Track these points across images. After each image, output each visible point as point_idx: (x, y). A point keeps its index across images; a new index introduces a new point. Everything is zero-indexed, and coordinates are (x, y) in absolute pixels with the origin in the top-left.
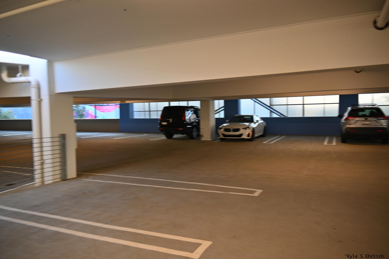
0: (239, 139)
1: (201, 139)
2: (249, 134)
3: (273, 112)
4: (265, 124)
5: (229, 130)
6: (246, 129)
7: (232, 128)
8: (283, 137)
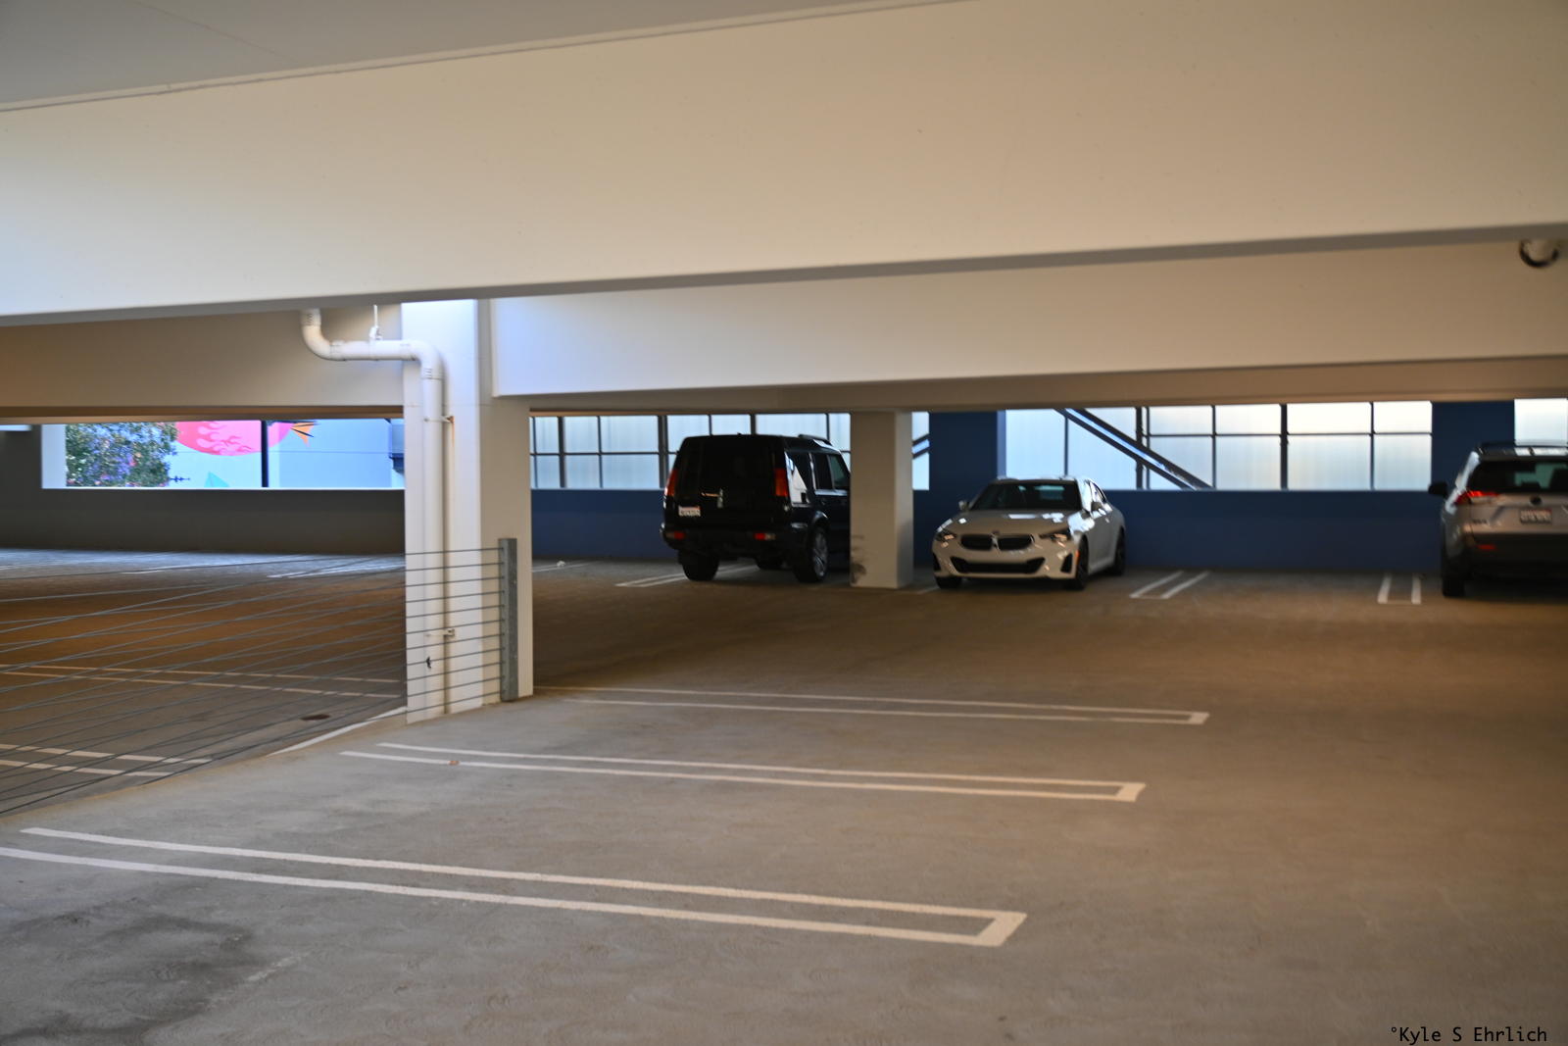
0: (1027, 582)
1: (854, 581)
2: (1068, 559)
3: (1150, 466)
4: (1119, 517)
5: (983, 543)
6: (1052, 537)
7: (996, 533)
8: (1201, 577)
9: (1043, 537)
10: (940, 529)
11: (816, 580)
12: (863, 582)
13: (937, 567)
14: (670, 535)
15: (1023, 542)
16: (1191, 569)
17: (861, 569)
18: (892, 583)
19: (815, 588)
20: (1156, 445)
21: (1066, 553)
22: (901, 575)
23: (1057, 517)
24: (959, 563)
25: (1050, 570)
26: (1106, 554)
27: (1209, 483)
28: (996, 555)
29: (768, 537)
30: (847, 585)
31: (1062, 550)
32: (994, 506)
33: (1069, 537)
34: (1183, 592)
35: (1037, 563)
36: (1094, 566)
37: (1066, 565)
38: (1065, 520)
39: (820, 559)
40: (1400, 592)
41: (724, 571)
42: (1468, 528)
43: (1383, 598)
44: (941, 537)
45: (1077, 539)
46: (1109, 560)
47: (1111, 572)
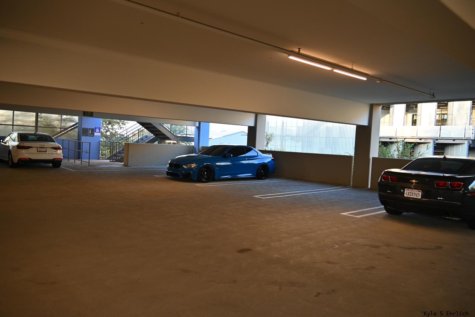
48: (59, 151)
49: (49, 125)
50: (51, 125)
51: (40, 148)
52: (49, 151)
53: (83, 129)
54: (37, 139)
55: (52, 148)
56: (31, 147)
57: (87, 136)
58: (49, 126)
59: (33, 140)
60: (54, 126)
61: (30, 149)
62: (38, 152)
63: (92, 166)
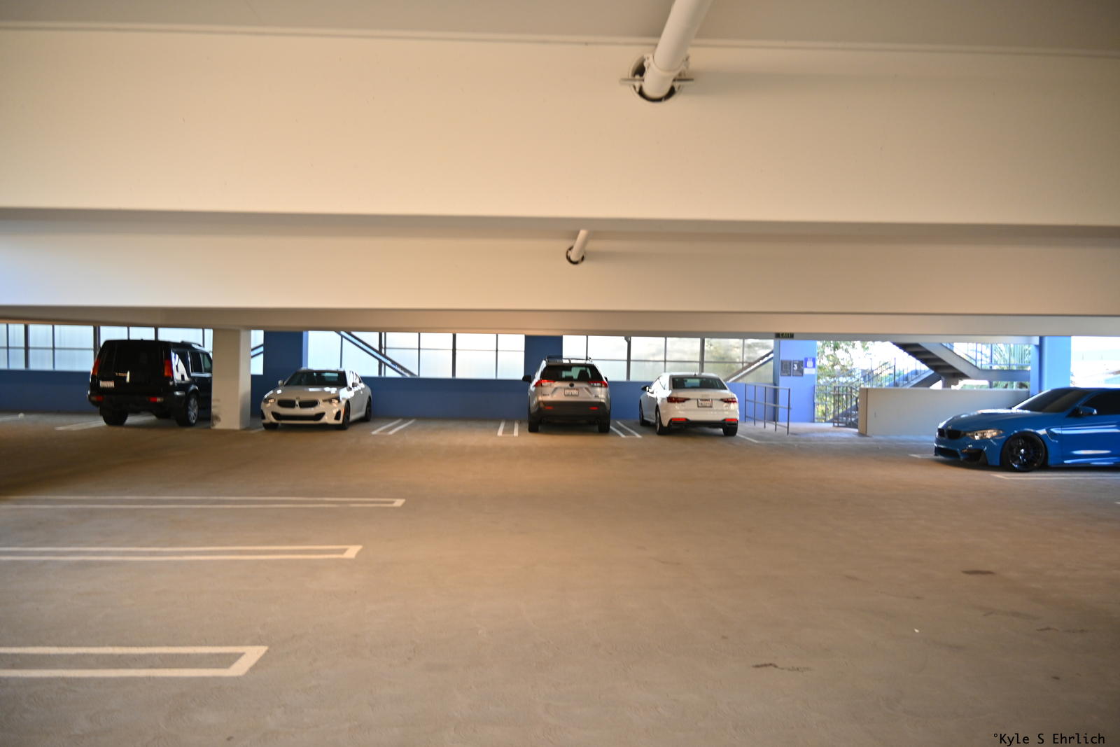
0: (315, 425)
1: (213, 425)
2: (338, 414)
3: (386, 364)
4: (369, 391)
5: (290, 404)
6: (330, 401)
7: (298, 398)
8: (410, 422)
9: (324, 401)
10: (266, 396)
11: (189, 424)
12: (218, 426)
13: (263, 417)
14: (94, 398)
15: (313, 404)
16: (406, 418)
17: (217, 418)
18: (237, 426)
19: (188, 430)
20: (389, 353)
21: (337, 410)
22: (242, 422)
23: (333, 390)
24: (276, 415)
25: (329, 419)
26: (360, 410)
27: (416, 373)
28: (297, 411)
29: (159, 400)
30: (209, 428)
31: (336, 408)
32: (299, 383)
33: (339, 401)
34: (400, 431)
35: (321, 415)
36: (353, 417)
37: (337, 416)
38: (337, 392)
39: (193, 413)
40: (509, 430)
41: (131, 420)
42: (540, 398)
43: (500, 433)
44: (266, 401)
45: (344, 402)
46: (362, 413)
47: (364, 420)
48: (734, 407)
49: (723, 358)
50: (727, 357)
51: (702, 400)
52: (718, 405)
53: (782, 362)
54: (698, 385)
55: (722, 400)
56: (688, 399)
57: (790, 375)
58: (723, 360)
59: (694, 387)
60: (731, 359)
61: (687, 403)
62: (698, 406)
63: (795, 434)
